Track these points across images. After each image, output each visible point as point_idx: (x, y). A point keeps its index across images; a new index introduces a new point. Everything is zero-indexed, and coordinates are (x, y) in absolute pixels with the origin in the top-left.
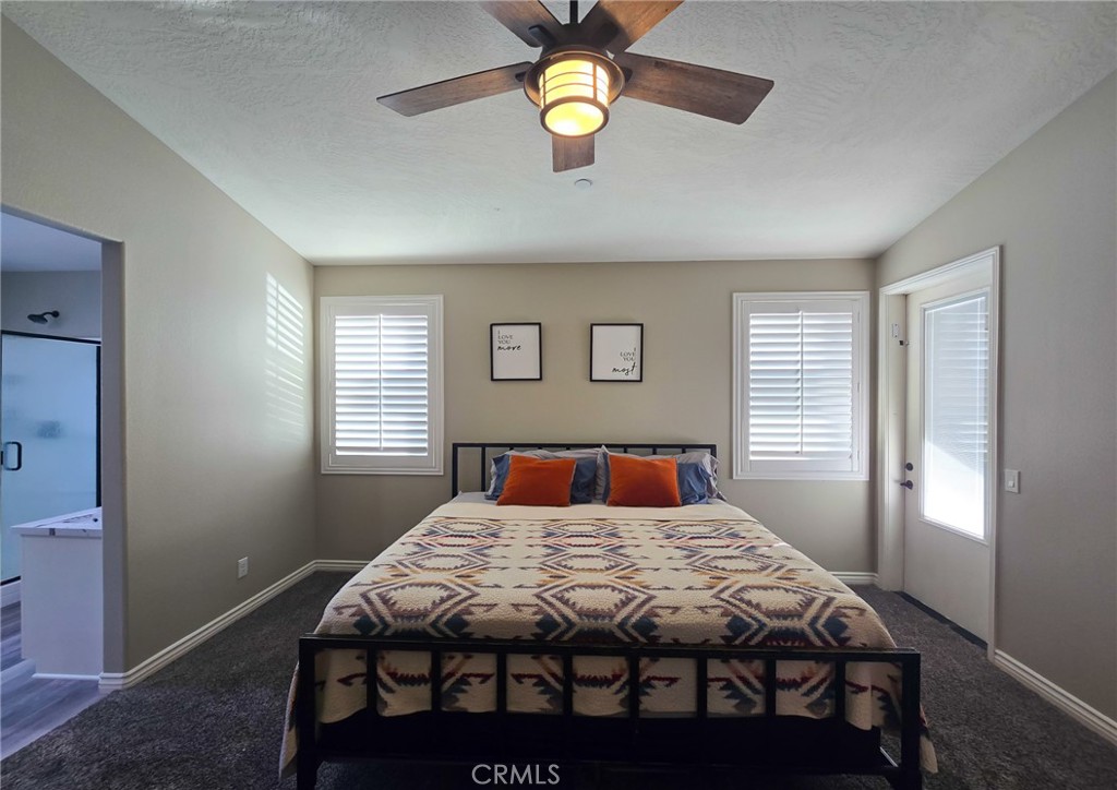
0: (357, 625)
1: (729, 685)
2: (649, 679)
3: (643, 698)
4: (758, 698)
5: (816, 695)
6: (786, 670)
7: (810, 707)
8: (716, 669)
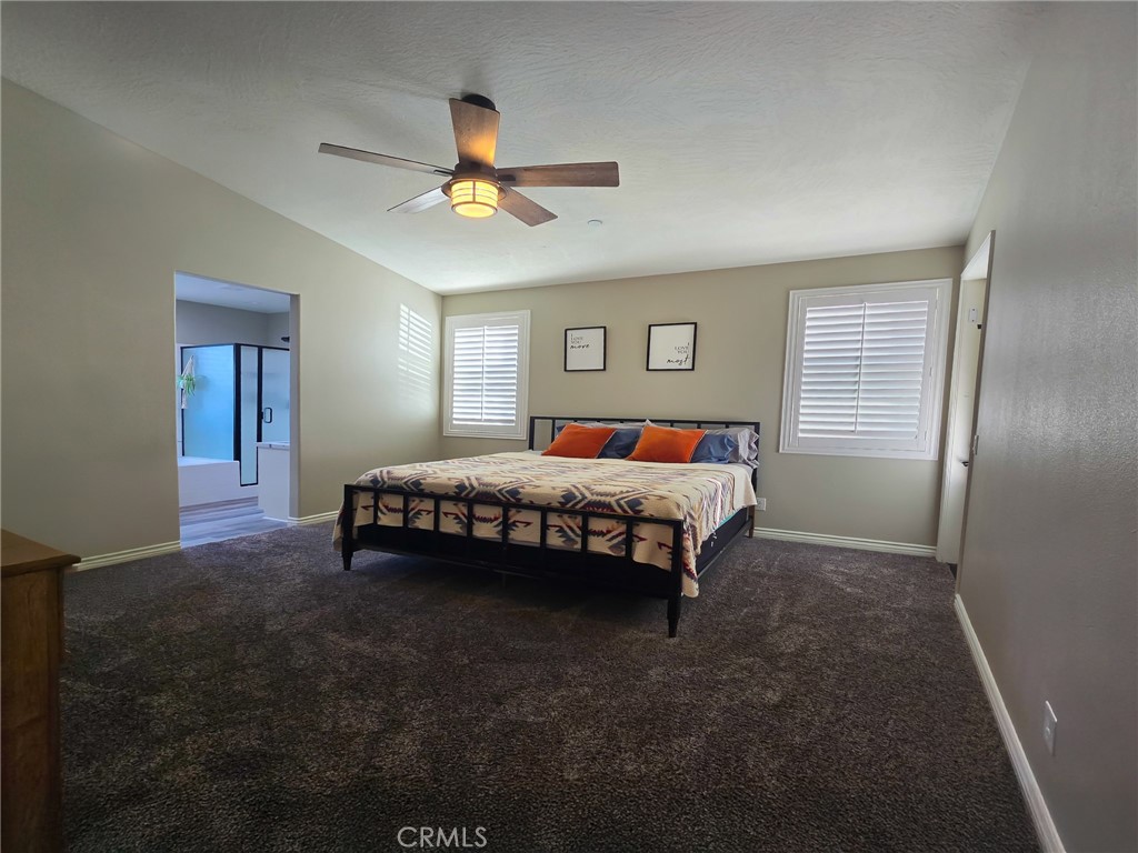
0: (372, 481)
1: (561, 530)
2: (515, 522)
3: (511, 532)
4: (579, 540)
5: (615, 541)
6: (596, 524)
7: (611, 548)
8: (553, 519)
